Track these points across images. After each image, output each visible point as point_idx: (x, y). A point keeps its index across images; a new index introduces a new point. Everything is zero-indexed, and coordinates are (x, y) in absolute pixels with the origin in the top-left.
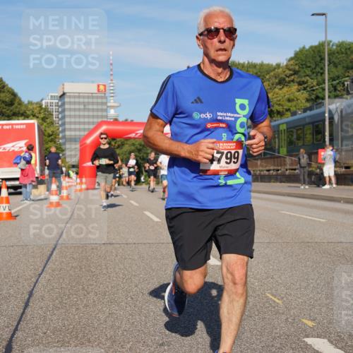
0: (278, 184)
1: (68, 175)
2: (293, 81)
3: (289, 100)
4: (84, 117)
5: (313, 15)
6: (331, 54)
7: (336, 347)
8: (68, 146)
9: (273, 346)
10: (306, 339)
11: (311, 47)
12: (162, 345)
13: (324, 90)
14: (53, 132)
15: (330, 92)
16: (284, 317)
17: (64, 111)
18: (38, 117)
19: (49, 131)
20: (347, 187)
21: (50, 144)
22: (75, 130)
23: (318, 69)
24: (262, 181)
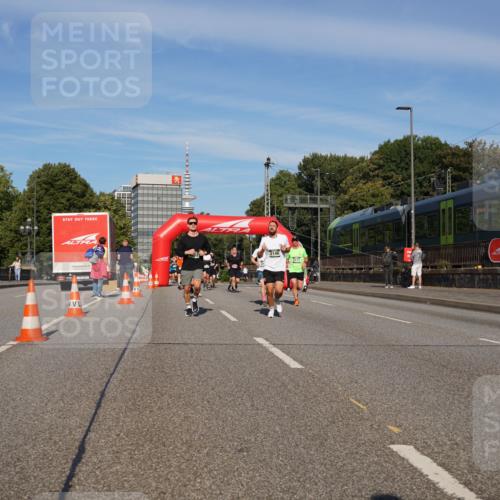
0: (362, 283)
1: (140, 271)
2: (378, 176)
3: (373, 196)
4: (158, 209)
5: (398, 108)
6: (417, 148)
7: (423, 453)
8: (140, 240)
9: (357, 453)
10: (392, 446)
11: (396, 141)
12: (241, 451)
13: (409, 185)
14: (125, 225)
15: (415, 188)
16: (369, 423)
17: (137, 203)
18: (109, 210)
19: (121, 224)
20: (433, 288)
21: (122, 237)
22: (148, 223)
23: (403, 165)
24: (345, 281)
